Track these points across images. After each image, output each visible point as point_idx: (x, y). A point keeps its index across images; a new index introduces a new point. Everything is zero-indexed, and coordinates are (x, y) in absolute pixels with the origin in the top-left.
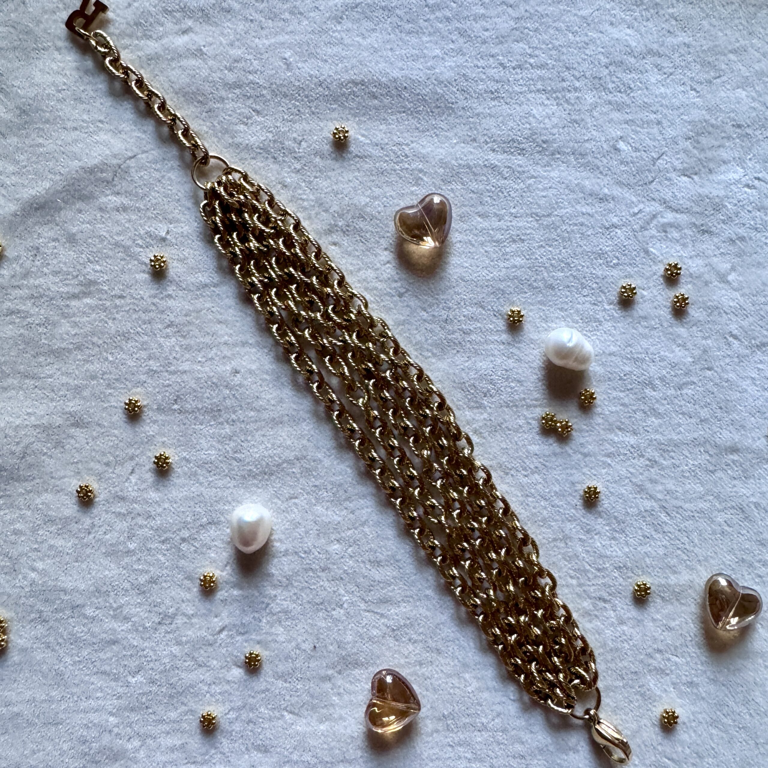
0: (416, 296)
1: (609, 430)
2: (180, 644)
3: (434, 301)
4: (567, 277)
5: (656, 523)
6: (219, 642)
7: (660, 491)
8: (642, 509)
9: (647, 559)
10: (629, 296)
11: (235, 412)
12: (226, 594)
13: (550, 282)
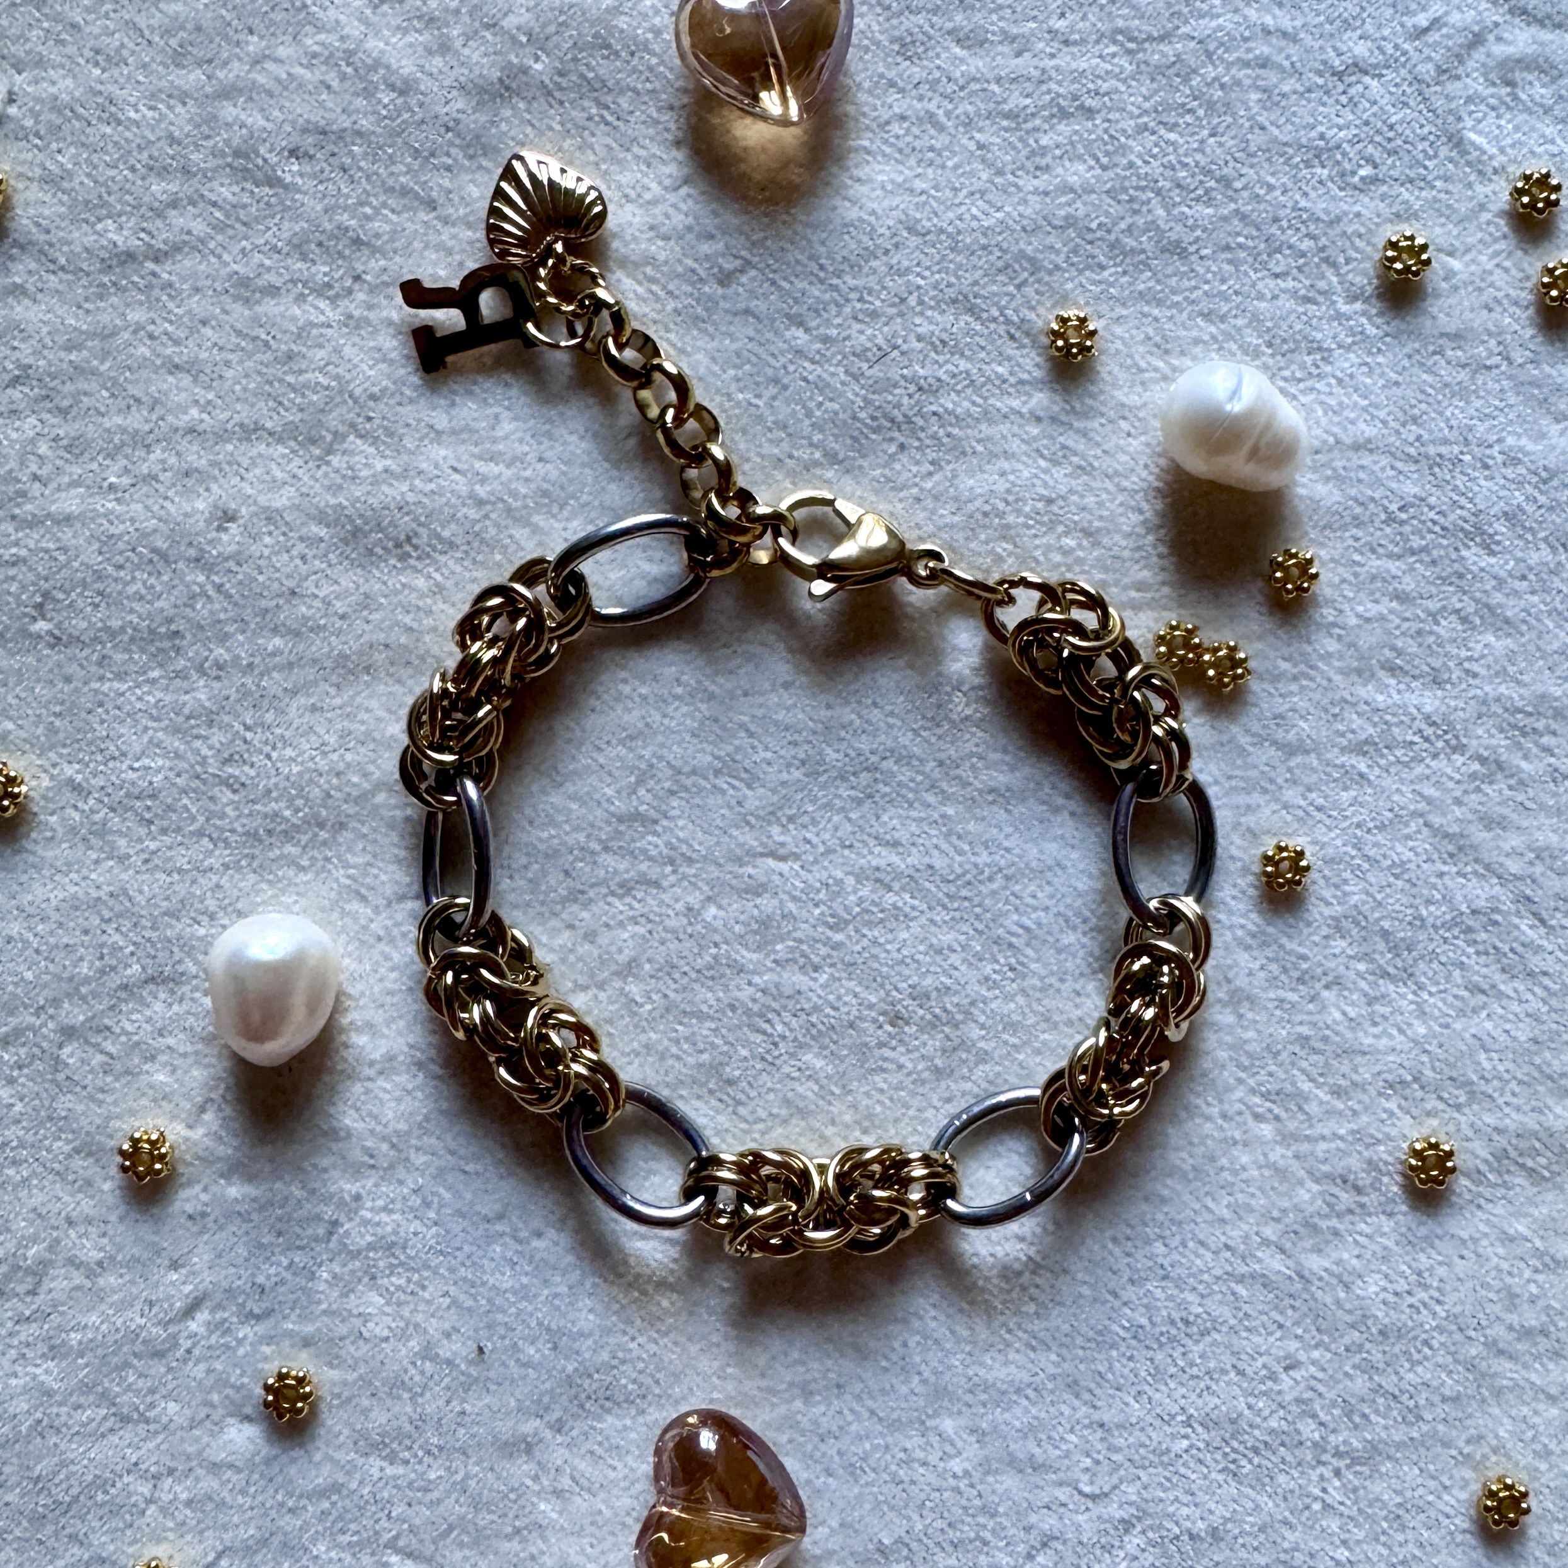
0: (773, 283)
1: (1359, 672)
2: (64, 1356)
3: (827, 296)
4: (1225, 219)
5: (1506, 949)
6: (186, 1344)
7: (1516, 853)
8: (1464, 908)
9: (1483, 1056)
10: (1407, 269)
11: (224, 638)
12: (204, 1197)
13: (1174, 236)
